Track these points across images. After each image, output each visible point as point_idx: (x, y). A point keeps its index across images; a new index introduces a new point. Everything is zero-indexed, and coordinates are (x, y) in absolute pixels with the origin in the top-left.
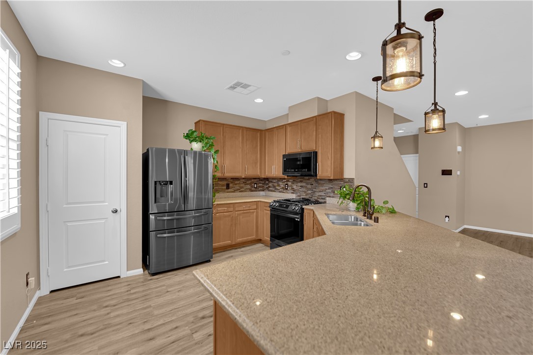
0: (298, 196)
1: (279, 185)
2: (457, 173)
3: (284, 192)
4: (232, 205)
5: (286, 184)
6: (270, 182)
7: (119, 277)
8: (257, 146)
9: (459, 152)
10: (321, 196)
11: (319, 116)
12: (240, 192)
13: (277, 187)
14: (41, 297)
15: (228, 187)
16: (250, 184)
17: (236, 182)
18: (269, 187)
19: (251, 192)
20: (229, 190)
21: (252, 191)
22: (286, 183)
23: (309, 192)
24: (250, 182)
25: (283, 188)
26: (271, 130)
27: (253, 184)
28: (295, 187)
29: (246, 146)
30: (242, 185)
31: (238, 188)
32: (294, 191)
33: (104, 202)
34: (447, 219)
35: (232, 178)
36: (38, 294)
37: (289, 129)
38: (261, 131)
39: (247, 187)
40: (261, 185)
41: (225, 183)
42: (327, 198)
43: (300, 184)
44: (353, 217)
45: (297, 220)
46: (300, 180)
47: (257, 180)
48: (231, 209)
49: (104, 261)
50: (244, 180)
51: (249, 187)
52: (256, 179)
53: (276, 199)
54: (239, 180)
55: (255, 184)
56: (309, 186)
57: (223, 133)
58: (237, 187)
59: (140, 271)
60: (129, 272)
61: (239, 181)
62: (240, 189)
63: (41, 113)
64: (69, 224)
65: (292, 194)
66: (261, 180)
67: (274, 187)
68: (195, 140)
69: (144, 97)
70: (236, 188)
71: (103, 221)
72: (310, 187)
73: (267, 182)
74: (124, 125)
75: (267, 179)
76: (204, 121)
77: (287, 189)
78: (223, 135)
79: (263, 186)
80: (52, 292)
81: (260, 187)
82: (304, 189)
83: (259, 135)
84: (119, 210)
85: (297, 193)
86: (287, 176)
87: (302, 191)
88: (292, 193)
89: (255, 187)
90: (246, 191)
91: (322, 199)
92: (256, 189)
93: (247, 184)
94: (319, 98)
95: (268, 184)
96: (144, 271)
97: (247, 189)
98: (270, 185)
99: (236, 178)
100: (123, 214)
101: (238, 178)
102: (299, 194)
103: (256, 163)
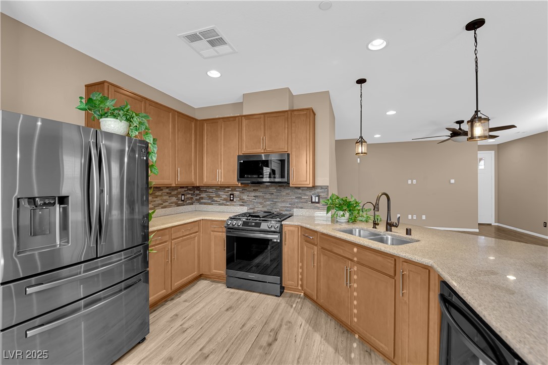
0: (251, 209)
3: (227, 205)
4: (167, 231)
5: (231, 195)
6: (201, 192)
8: (191, 141)
10: (285, 207)
12: (162, 208)
13: (216, 199)
16: (176, 196)
17: (157, 194)
18: (202, 198)
19: (177, 208)
21: (178, 205)
22: (230, 193)
23: (268, 203)
24: (175, 192)
25: (225, 200)
26: (213, 121)
27: (180, 196)
28: (245, 197)
30: (165, 198)
31: (160, 202)
32: (243, 203)
37: (245, 122)
38: (197, 121)
39: (172, 201)
40: (189, 196)
42: (295, 210)
43: (253, 194)
44: (357, 230)
45: (275, 240)
46: (254, 188)
47: (184, 190)
48: (166, 238)
50: (167, 190)
51: (174, 199)
52: (183, 187)
53: (231, 215)
54: (162, 190)
55: (182, 195)
56: (268, 196)
61: (161, 192)
62: (162, 204)
65: (242, 207)
66: (190, 190)
67: (210, 198)
70: (157, 202)
72: (270, 197)
73: (198, 192)
75: (198, 188)
77: (233, 200)
79: (192, 198)
81: (188, 199)
82: (260, 200)
83: (193, 124)
85: (248, 205)
86: (242, 184)
87: (257, 202)
88: (241, 205)
89: (183, 199)
90: (170, 206)
91: (286, 210)
92: (184, 203)
93: (173, 196)
95: (200, 195)
97: (172, 203)
98: (203, 195)
101: (160, 187)
102: (251, 206)
103: (190, 165)
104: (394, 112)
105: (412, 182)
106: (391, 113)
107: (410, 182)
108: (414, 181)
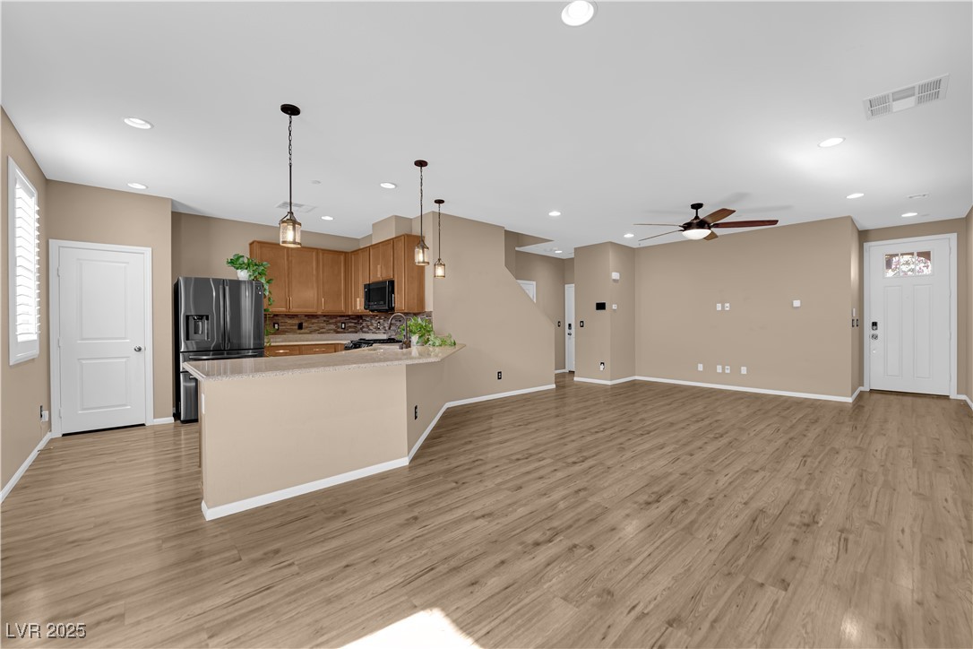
1: (372, 325)
2: (612, 306)
3: (376, 333)
4: (297, 348)
5: (378, 323)
7: (143, 425)
9: (615, 281)
11: (396, 238)
12: (319, 333)
14: (52, 439)
15: (300, 326)
16: (335, 323)
17: (313, 321)
19: (338, 335)
20: (302, 331)
21: (338, 332)
24: (334, 320)
25: (375, 328)
26: (356, 252)
27: (340, 324)
29: (323, 272)
30: (322, 325)
31: (317, 328)
33: (125, 338)
34: (602, 366)
35: (306, 316)
36: (48, 436)
37: (372, 252)
38: (345, 253)
39: (330, 328)
40: (353, 324)
41: (296, 321)
47: (344, 318)
49: (125, 405)
50: (325, 318)
51: (333, 327)
52: (342, 316)
54: (317, 317)
55: (343, 323)
57: (288, 257)
58: (315, 327)
59: (171, 420)
60: (155, 420)
61: (317, 319)
62: (318, 330)
63: (50, 240)
64: (84, 362)
65: (384, 335)
66: (353, 319)
68: (241, 267)
69: (172, 212)
70: (313, 328)
71: (124, 360)
74: (149, 250)
75: (361, 317)
76: (259, 242)
77: (379, 328)
78: (288, 259)
79: (355, 327)
80: (64, 435)
81: (350, 327)
83: (342, 258)
84: (143, 348)
86: (369, 311)
90: (328, 333)
92: (345, 330)
93: (330, 324)
94: (397, 217)
96: (175, 420)
97: (330, 330)
99: (313, 316)
100: (149, 352)
103: (339, 296)
104: (558, 214)
105: (723, 307)
106: (555, 214)
107: (719, 307)
108: (728, 305)
